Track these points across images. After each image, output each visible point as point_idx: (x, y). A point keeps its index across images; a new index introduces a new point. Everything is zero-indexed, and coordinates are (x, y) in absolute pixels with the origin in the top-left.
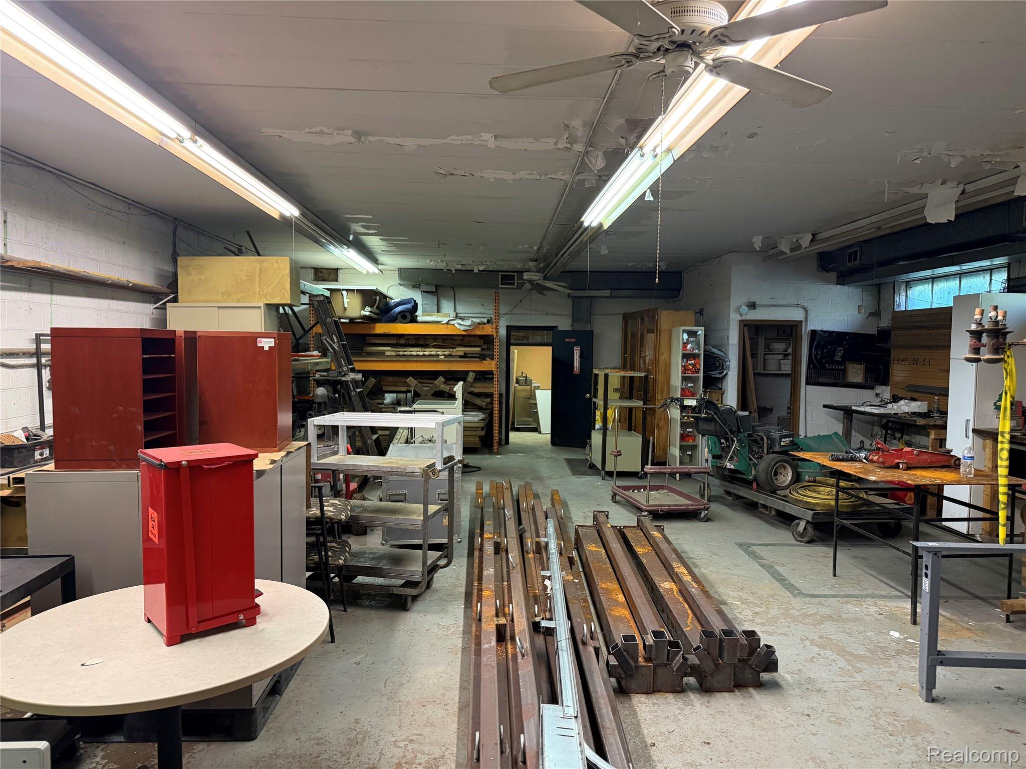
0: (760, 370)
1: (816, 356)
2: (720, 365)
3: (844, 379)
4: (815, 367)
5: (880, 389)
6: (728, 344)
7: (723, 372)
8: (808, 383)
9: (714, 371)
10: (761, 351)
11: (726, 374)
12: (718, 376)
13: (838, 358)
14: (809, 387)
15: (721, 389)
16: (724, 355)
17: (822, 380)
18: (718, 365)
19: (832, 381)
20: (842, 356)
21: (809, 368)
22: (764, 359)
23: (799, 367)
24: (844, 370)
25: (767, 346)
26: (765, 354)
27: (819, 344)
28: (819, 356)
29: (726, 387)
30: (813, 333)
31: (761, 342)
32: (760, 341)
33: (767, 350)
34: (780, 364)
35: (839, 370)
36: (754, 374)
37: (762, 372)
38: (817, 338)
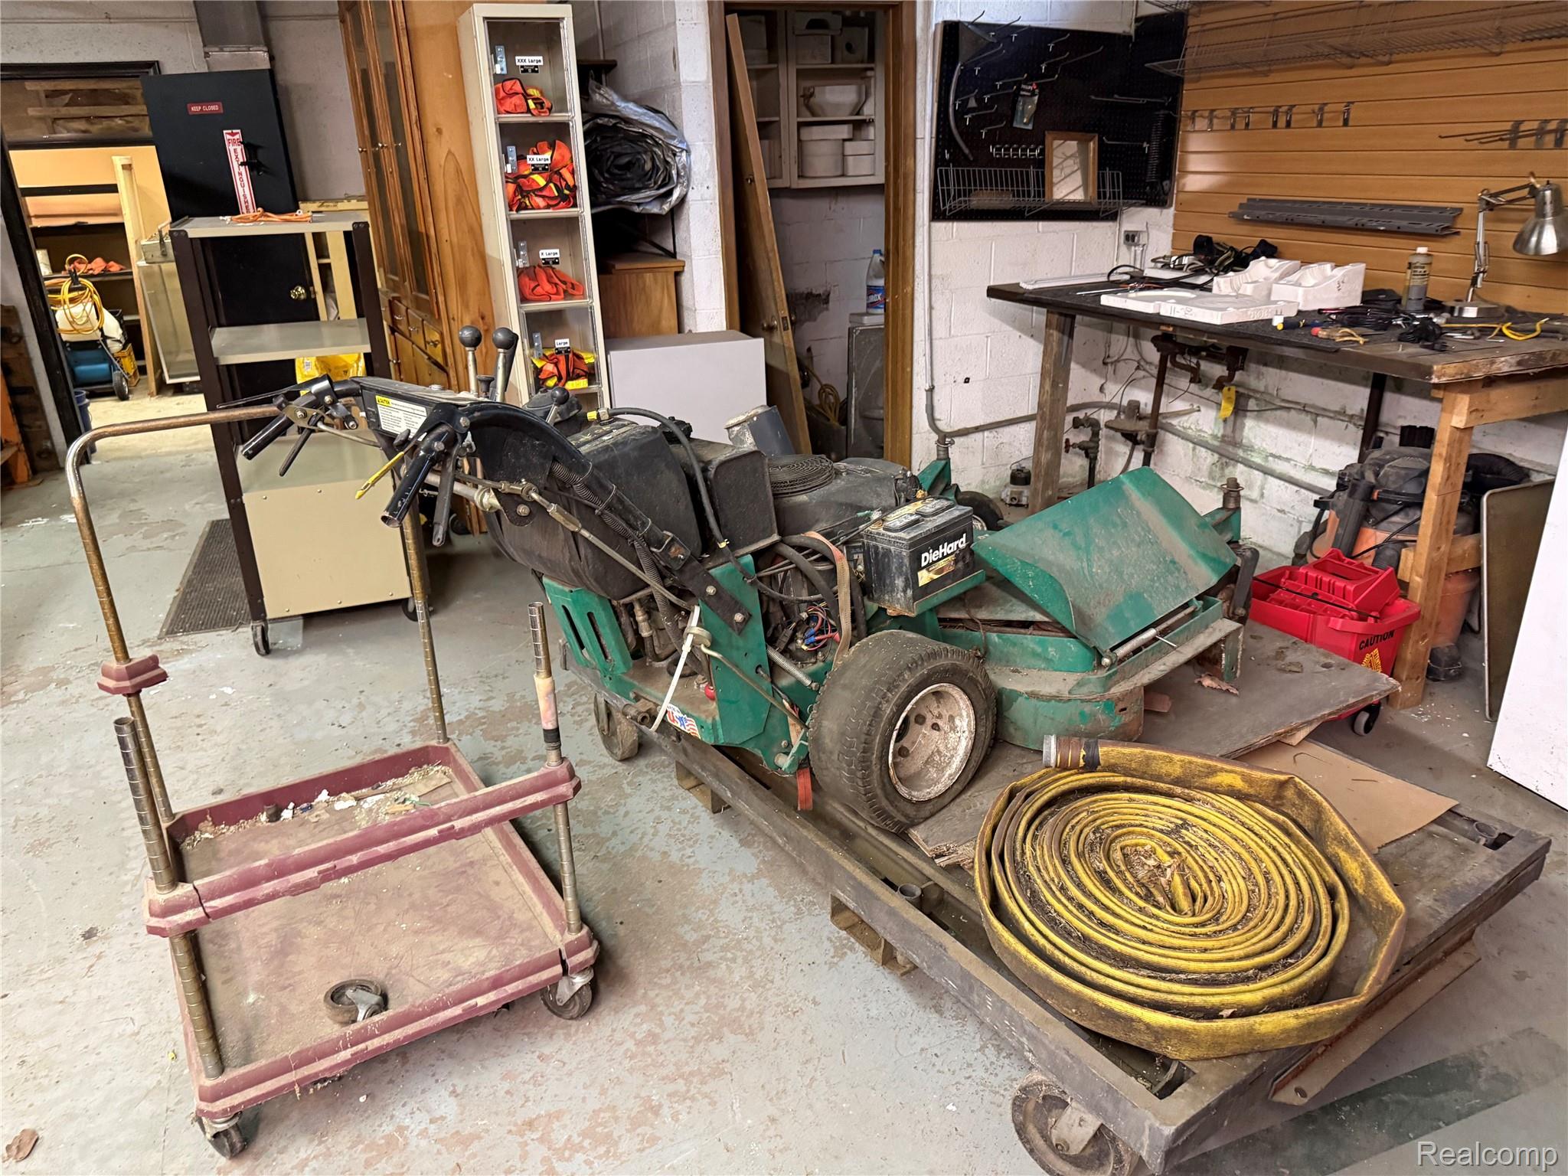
0: (790, 179)
1: (959, 115)
2: (655, 167)
3: (1041, 194)
4: (958, 159)
5: (1137, 218)
6: (678, 84)
7: (670, 193)
8: (938, 214)
9: (638, 190)
10: (789, 114)
11: (682, 200)
12: (655, 209)
13: (1024, 122)
14: (941, 227)
15: (673, 255)
16: (666, 127)
17: (979, 201)
18: (648, 166)
19: (1006, 201)
20: (1036, 117)
21: (938, 161)
22: (799, 140)
23: (910, 162)
24: (1041, 163)
25: (806, 99)
26: (801, 125)
27: (967, 72)
28: (968, 117)
29: (685, 248)
30: (952, 31)
31: (788, 82)
32: (782, 81)
33: (804, 109)
34: (844, 156)
35: (1025, 163)
36: (775, 193)
37: (794, 186)
38: (965, 50)
